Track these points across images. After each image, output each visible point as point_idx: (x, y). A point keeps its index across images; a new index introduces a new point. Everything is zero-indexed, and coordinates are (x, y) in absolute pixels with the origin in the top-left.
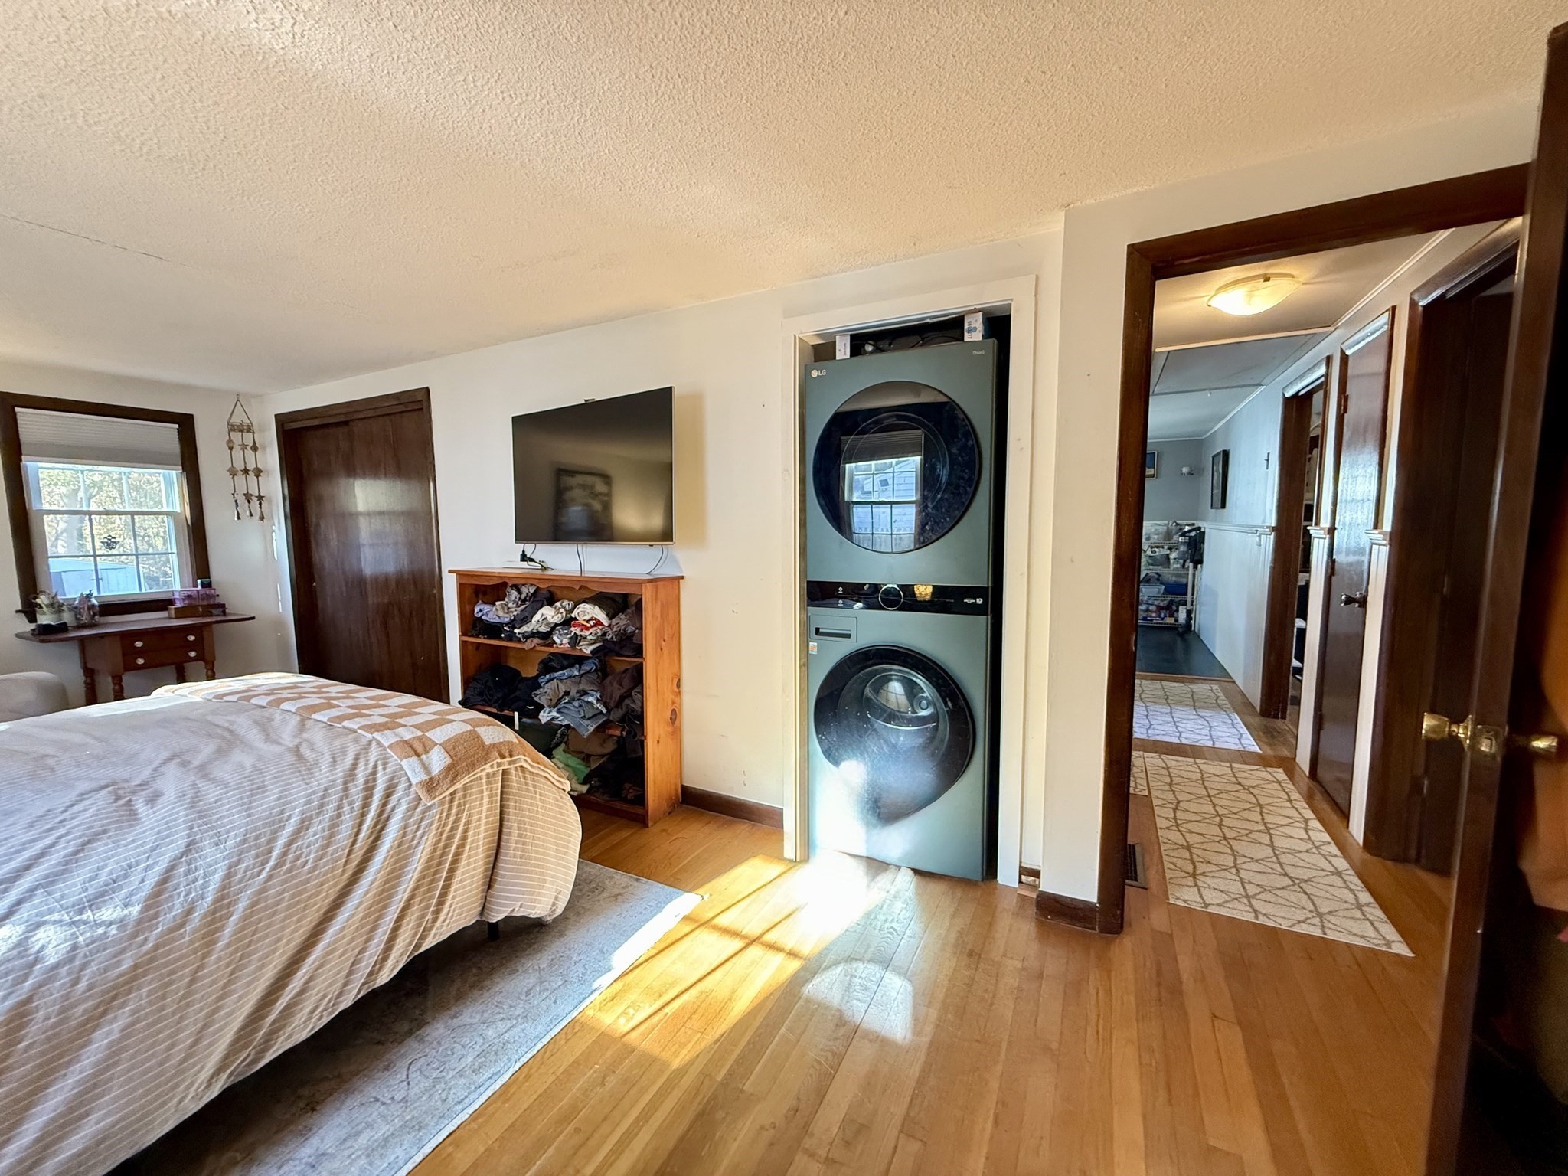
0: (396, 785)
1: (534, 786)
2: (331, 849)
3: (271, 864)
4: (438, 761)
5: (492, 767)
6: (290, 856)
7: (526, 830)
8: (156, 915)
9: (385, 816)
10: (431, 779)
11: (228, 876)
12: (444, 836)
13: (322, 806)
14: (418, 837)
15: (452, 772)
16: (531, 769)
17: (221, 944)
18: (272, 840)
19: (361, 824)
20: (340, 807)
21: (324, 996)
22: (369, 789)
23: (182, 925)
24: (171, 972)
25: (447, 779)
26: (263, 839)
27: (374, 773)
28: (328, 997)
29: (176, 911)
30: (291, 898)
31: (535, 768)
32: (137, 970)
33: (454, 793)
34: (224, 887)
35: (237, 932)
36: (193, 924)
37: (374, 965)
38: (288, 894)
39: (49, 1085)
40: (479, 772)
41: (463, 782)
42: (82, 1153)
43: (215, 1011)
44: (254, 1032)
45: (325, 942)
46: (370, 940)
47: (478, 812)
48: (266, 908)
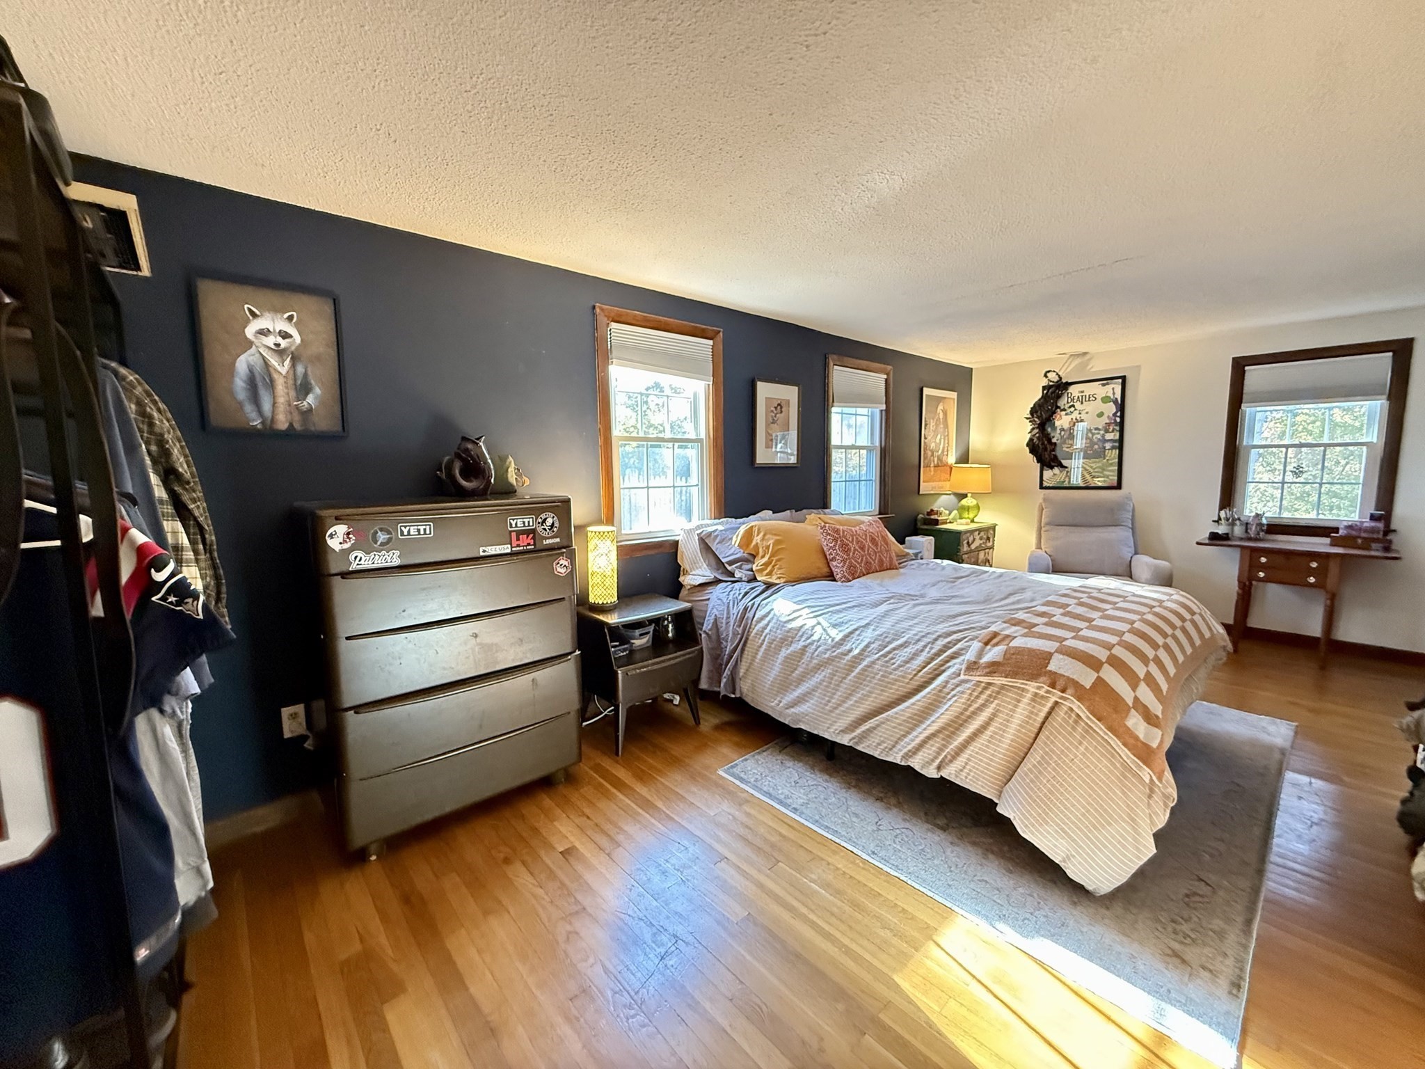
0: (962, 655)
1: (1084, 738)
2: (908, 665)
3: (882, 653)
4: (994, 654)
5: (1039, 688)
6: (891, 656)
7: (1048, 764)
8: (842, 645)
9: (943, 668)
10: (975, 663)
11: (867, 646)
12: (971, 709)
13: (919, 640)
14: (951, 695)
15: (994, 668)
16: (1085, 719)
17: (853, 674)
18: (890, 643)
19: (929, 663)
20: (925, 646)
21: (883, 742)
22: (947, 647)
23: (846, 655)
24: (837, 671)
25: (988, 670)
26: (887, 640)
27: (960, 641)
28: (885, 745)
29: (848, 648)
30: (882, 676)
31: (1093, 722)
32: (830, 661)
33: (990, 684)
34: (863, 650)
35: (859, 673)
36: (848, 657)
37: (909, 751)
38: (881, 673)
39: (804, 681)
40: (1019, 683)
41: (999, 680)
42: (803, 713)
43: (844, 702)
44: (856, 727)
45: (889, 713)
46: (909, 733)
47: (1007, 714)
48: (872, 673)
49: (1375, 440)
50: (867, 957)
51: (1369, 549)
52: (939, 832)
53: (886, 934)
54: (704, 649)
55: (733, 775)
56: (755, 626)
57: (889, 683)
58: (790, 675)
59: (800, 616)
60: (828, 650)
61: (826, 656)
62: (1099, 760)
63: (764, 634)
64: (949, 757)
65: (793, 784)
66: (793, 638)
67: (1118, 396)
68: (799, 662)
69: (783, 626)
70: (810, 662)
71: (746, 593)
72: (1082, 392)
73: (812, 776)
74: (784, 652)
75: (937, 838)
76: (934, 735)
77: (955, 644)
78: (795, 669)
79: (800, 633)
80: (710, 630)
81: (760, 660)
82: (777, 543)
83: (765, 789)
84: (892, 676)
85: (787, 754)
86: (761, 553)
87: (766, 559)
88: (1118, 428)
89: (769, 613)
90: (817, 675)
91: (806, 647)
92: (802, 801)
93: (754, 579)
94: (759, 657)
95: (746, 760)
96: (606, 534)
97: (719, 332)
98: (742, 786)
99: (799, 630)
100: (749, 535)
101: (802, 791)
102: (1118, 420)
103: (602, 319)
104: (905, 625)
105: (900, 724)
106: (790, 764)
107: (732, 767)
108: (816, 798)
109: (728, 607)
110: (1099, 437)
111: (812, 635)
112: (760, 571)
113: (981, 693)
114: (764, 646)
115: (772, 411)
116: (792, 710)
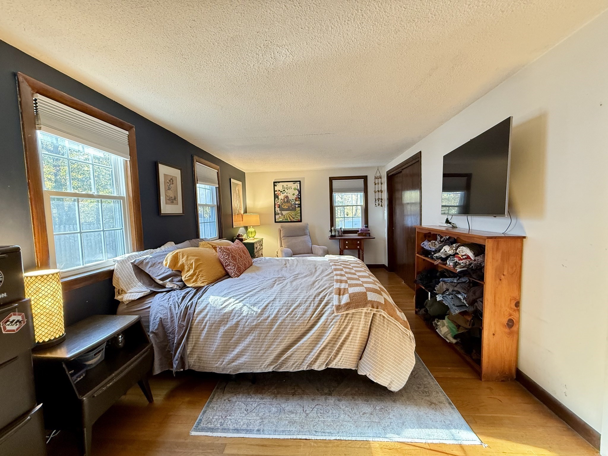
0: (329, 303)
1: (388, 326)
2: (304, 316)
3: (288, 313)
4: (345, 299)
5: (367, 310)
6: (294, 313)
7: (378, 343)
8: (262, 314)
9: (323, 312)
10: (339, 305)
11: (278, 311)
12: (341, 329)
13: (306, 301)
14: (331, 325)
15: (348, 306)
16: (387, 318)
17: (273, 330)
18: (291, 306)
19: (315, 312)
20: (310, 303)
21: (296, 362)
22: (321, 301)
23: (266, 320)
24: (262, 331)
25: (346, 307)
26: (289, 305)
27: (325, 296)
28: (297, 363)
29: (267, 315)
30: (291, 326)
31: (390, 318)
32: (257, 326)
33: (347, 314)
34: (277, 314)
35: (277, 328)
36: (269, 321)
37: (312, 361)
38: (290, 324)
39: (240, 343)
40: (360, 310)
41: (351, 311)
42: (242, 363)
43: (269, 347)
44: (278, 360)
45: (298, 345)
46: (310, 352)
47: (357, 326)
48: (285, 325)
49: (362, 204)
51: (366, 236)
52: (330, 397)
54: (154, 346)
55: (203, 430)
56: (197, 317)
57: (296, 328)
58: (228, 342)
59: (230, 303)
60: (254, 320)
61: (254, 324)
62: (395, 334)
63: (205, 321)
64: (333, 357)
65: (245, 412)
66: (228, 318)
67: (299, 188)
68: (235, 332)
69: (219, 313)
70: (243, 330)
71: (184, 298)
72: (287, 185)
73: (252, 399)
74: (222, 329)
75: (332, 402)
76: (324, 348)
77: (324, 299)
78: (232, 338)
79: (233, 314)
80: (156, 330)
81: (204, 339)
82: (197, 261)
83: (231, 427)
84: (296, 324)
86: (186, 268)
87: (191, 272)
88: (299, 200)
89: (206, 307)
90: (249, 337)
91: (239, 321)
92: (258, 421)
93: (184, 286)
94: (202, 337)
95: (205, 412)
96: (51, 276)
97: (133, 127)
98: (215, 434)
99: (231, 313)
100: (175, 259)
101: (254, 414)
102: (299, 197)
103: (26, 89)
104: (295, 294)
105: (306, 349)
106: (234, 399)
107: (199, 423)
108: (264, 414)
109: (171, 310)
110: (294, 202)
111: (242, 313)
112: (188, 280)
113: (345, 319)
114: (206, 330)
115: (168, 183)
116: (234, 364)
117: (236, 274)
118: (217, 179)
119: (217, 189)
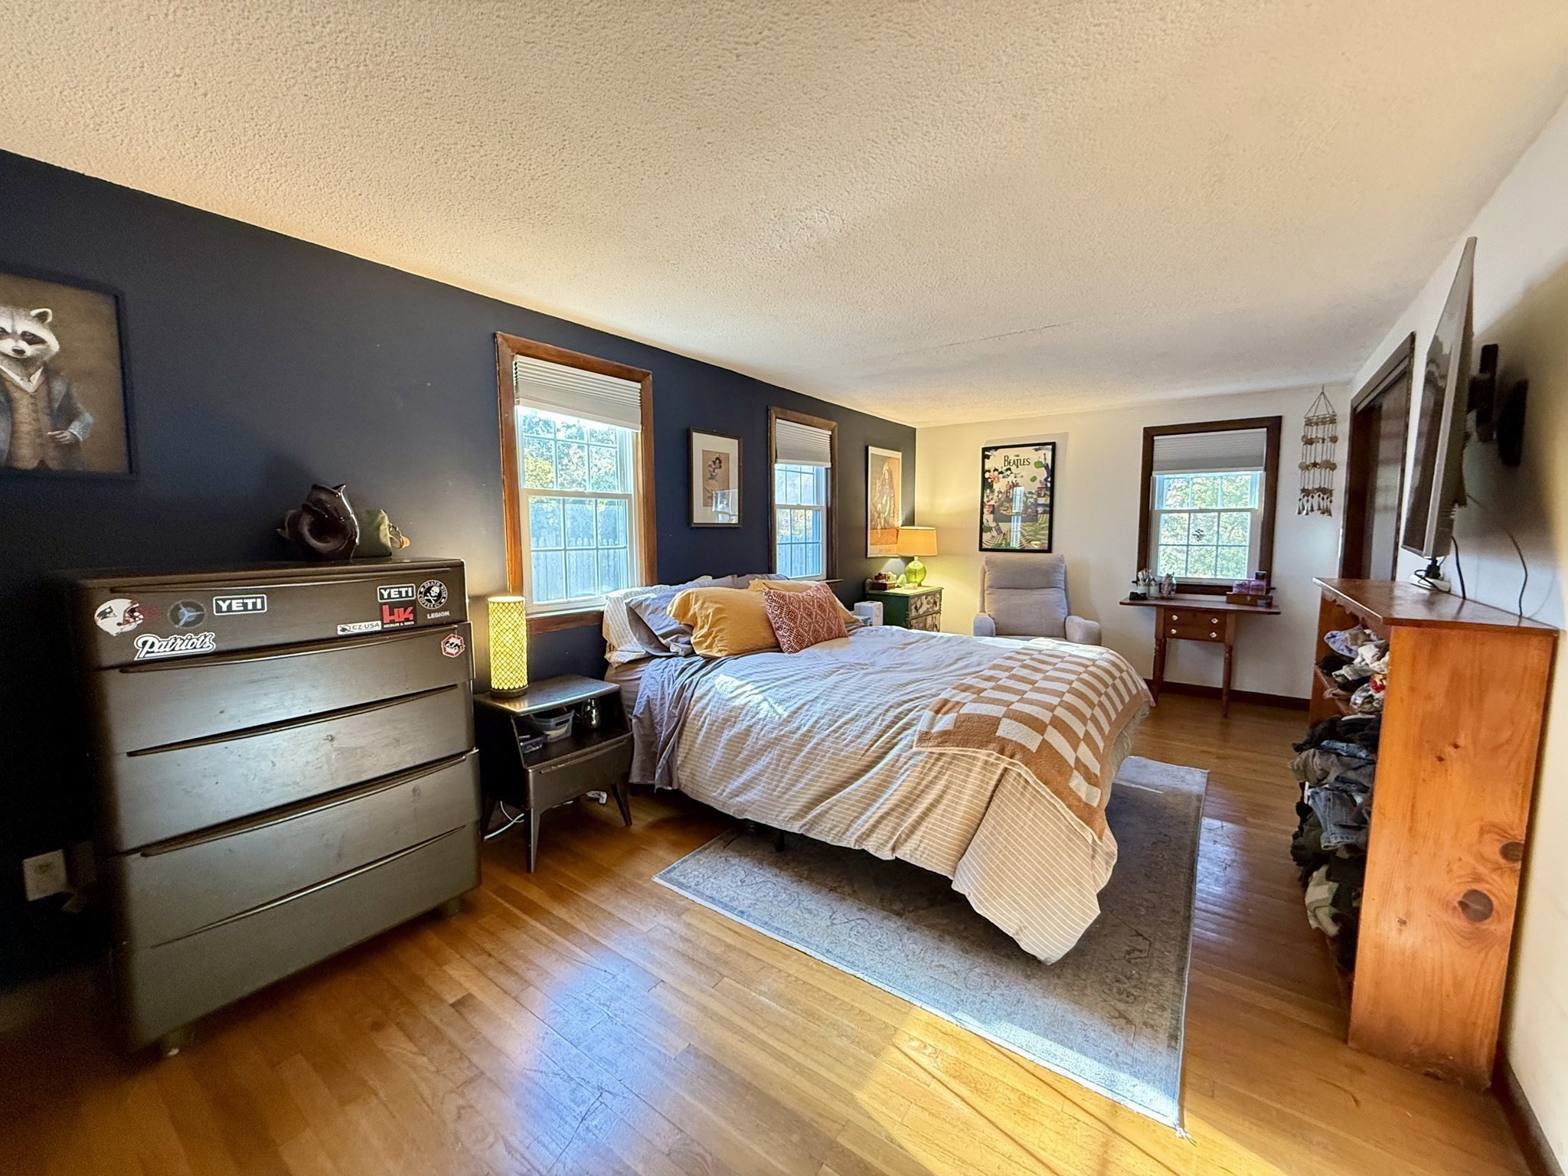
0: (913, 725)
1: (1032, 803)
2: (859, 740)
3: (832, 729)
4: (945, 722)
5: (989, 755)
6: (842, 730)
7: (1000, 834)
8: (789, 722)
9: (895, 741)
10: (927, 733)
11: (816, 722)
12: (924, 783)
13: (870, 712)
14: (904, 769)
15: (945, 737)
16: (1033, 784)
17: (803, 754)
18: (839, 717)
19: (881, 736)
20: (876, 719)
21: (836, 826)
22: (898, 718)
23: (794, 733)
24: (784, 752)
25: (940, 740)
26: (838, 714)
27: (910, 710)
28: (838, 829)
29: (796, 725)
30: (833, 754)
31: (1041, 787)
32: (778, 740)
33: (941, 754)
34: (813, 726)
35: (809, 753)
36: (797, 736)
37: (863, 833)
38: (832, 751)
39: (749, 766)
40: (970, 751)
41: (951, 750)
42: (748, 801)
43: (793, 785)
44: (807, 813)
45: (841, 793)
46: (861, 814)
47: (960, 786)
48: (822, 750)
49: (1256, 507)
50: (823, 1072)
51: (1256, 605)
52: (895, 918)
53: (843, 1043)
54: (635, 736)
55: (670, 881)
56: (694, 706)
57: (840, 761)
58: (734, 760)
59: (745, 692)
60: (775, 729)
61: (774, 735)
62: (1047, 825)
63: (704, 715)
64: (903, 836)
65: (739, 883)
66: (736, 717)
67: (1049, 462)
68: (744, 744)
69: (725, 705)
70: (756, 743)
71: (683, 670)
72: (1018, 456)
73: (761, 871)
74: (727, 734)
75: (893, 926)
76: (887, 814)
77: (907, 715)
78: (740, 753)
79: (744, 712)
80: (641, 713)
81: (700, 744)
82: (717, 611)
83: (708, 893)
84: (843, 753)
85: (734, 850)
86: (699, 624)
87: (705, 630)
88: (1048, 493)
89: (709, 691)
90: (763, 758)
91: (751, 726)
92: (749, 902)
93: (692, 653)
94: (698, 741)
95: (686, 861)
96: (512, 605)
97: (649, 374)
98: (682, 892)
99: (743, 709)
100: (685, 604)
101: (749, 890)
102: (1049, 485)
103: (505, 350)
104: (856, 696)
105: (853, 805)
106: (735, 861)
107: (669, 871)
108: (765, 896)
109: (663, 686)
110: (1032, 500)
111: (757, 713)
112: (699, 644)
113: (933, 765)
114: (704, 730)
115: (710, 466)
116: (738, 799)
117: (792, 647)
118: (829, 451)
119: (829, 471)
